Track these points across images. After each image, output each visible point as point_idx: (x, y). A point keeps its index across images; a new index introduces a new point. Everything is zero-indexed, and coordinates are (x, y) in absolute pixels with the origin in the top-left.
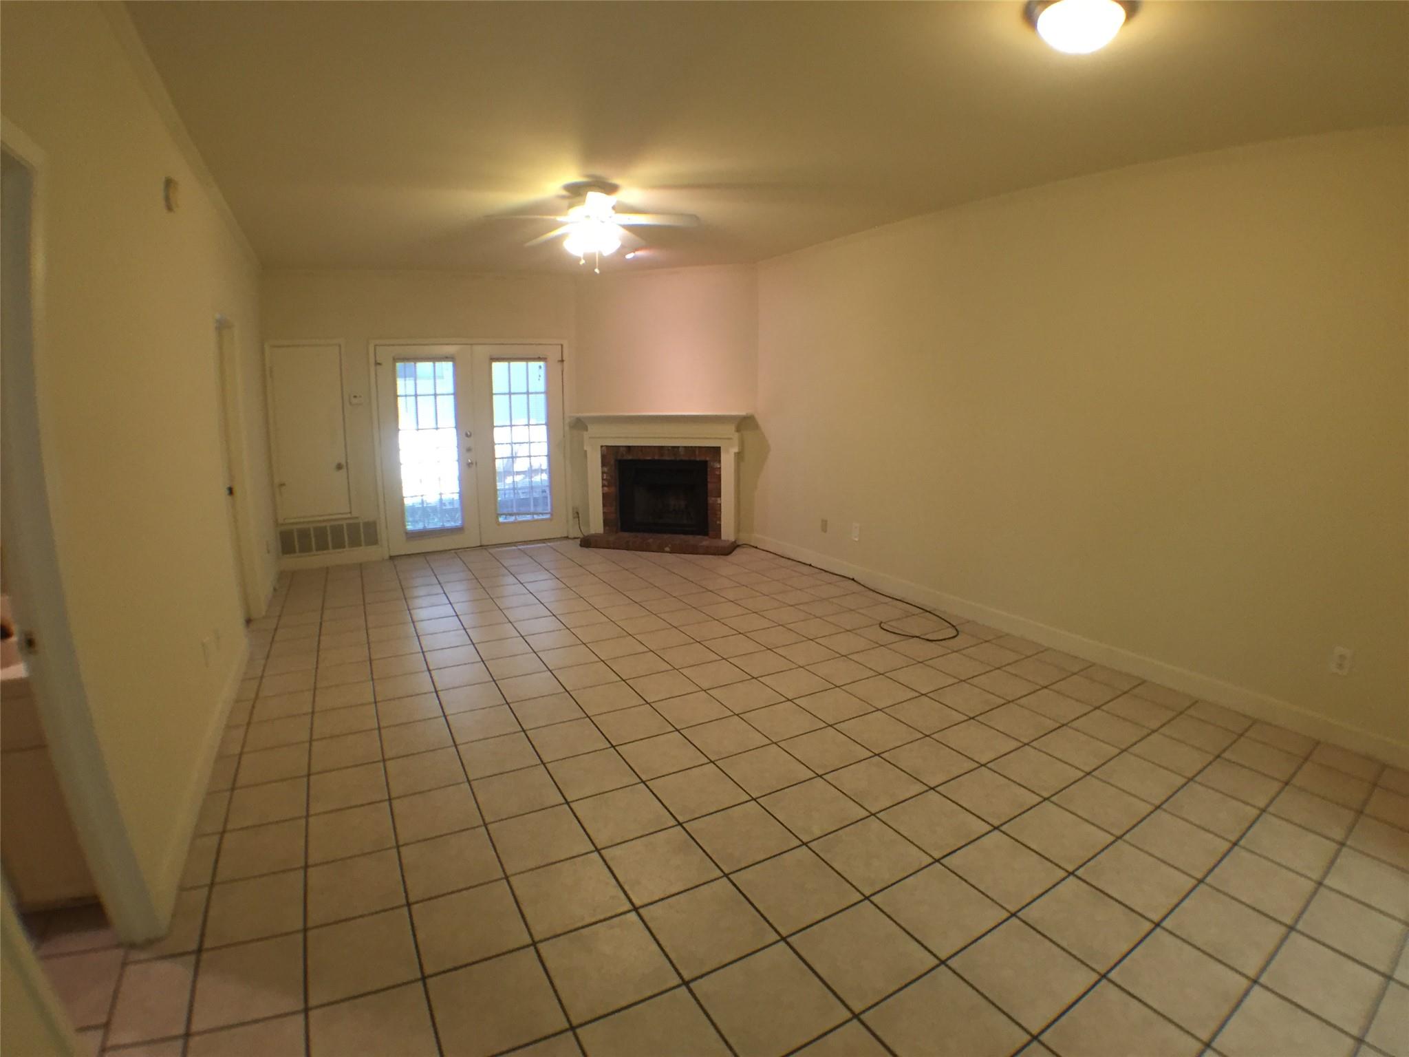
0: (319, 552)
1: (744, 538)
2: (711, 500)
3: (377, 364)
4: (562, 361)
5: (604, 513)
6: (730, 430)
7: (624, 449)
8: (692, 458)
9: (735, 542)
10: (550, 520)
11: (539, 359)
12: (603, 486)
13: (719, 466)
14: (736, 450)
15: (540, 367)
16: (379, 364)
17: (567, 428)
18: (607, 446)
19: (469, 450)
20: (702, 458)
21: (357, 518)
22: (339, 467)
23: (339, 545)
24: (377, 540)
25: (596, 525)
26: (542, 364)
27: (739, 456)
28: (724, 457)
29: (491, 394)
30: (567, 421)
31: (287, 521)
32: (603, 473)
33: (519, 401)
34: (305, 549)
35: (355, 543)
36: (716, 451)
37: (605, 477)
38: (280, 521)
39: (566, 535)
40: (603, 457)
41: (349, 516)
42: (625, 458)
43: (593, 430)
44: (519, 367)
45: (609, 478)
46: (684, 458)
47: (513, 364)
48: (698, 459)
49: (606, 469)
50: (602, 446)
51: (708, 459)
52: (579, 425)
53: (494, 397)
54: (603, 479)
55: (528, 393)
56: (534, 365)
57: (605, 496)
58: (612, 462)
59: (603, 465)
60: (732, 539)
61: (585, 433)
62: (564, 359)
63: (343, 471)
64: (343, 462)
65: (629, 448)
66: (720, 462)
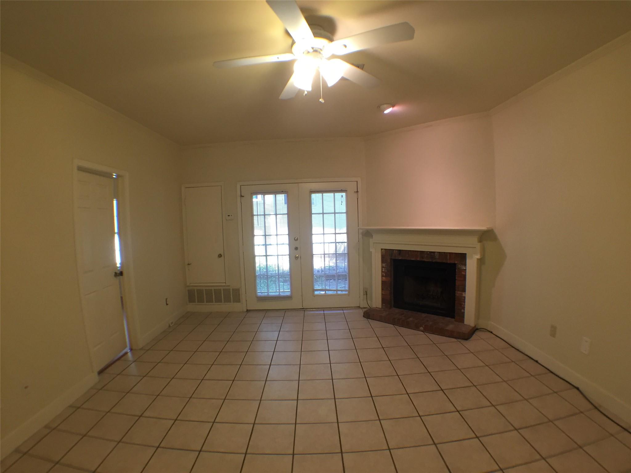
0: (208, 304)
1: (482, 324)
2: (458, 293)
3: (241, 196)
4: (357, 192)
5: (382, 294)
6: (473, 241)
7: (397, 251)
8: (444, 261)
9: (475, 326)
10: (348, 295)
11: (341, 191)
12: (382, 276)
13: (464, 269)
14: (478, 256)
15: (342, 196)
16: (243, 196)
17: (361, 236)
18: (385, 249)
19: (296, 249)
20: (452, 262)
21: (229, 286)
22: (220, 256)
23: (219, 300)
24: (240, 299)
25: (376, 302)
26: (344, 194)
27: (481, 262)
28: (468, 261)
29: (311, 214)
30: (361, 231)
31: (191, 285)
32: (382, 267)
33: (329, 219)
34: (201, 301)
35: (228, 300)
36: (463, 257)
37: (383, 271)
38: (188, 284)
39: (358, 306)
40: (383, 257)
41: (224, 284)
42: (397, 258)
43: (377, 238)
44: (329, 196)
45: (386, 271)
46: (439, 261)
47: (325, 195)
48: (449, 262)
49: (384, 265)
50: (382, 249)
51: (456, 262)
52: (368, 234)
53: (313, 215)
54: (382, 272)
55: (335, 213)
56: (338, 195)
57: (383, 283)
58: (389, 261)
59: (383, 262)
60: (472, 324)
61: (371, 240)
62: (358, 191)
63: (223, 257)
64: (222, 254)
65: (400, 251)
66: (465, 265)
